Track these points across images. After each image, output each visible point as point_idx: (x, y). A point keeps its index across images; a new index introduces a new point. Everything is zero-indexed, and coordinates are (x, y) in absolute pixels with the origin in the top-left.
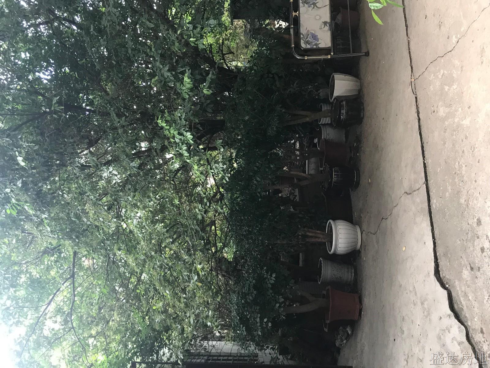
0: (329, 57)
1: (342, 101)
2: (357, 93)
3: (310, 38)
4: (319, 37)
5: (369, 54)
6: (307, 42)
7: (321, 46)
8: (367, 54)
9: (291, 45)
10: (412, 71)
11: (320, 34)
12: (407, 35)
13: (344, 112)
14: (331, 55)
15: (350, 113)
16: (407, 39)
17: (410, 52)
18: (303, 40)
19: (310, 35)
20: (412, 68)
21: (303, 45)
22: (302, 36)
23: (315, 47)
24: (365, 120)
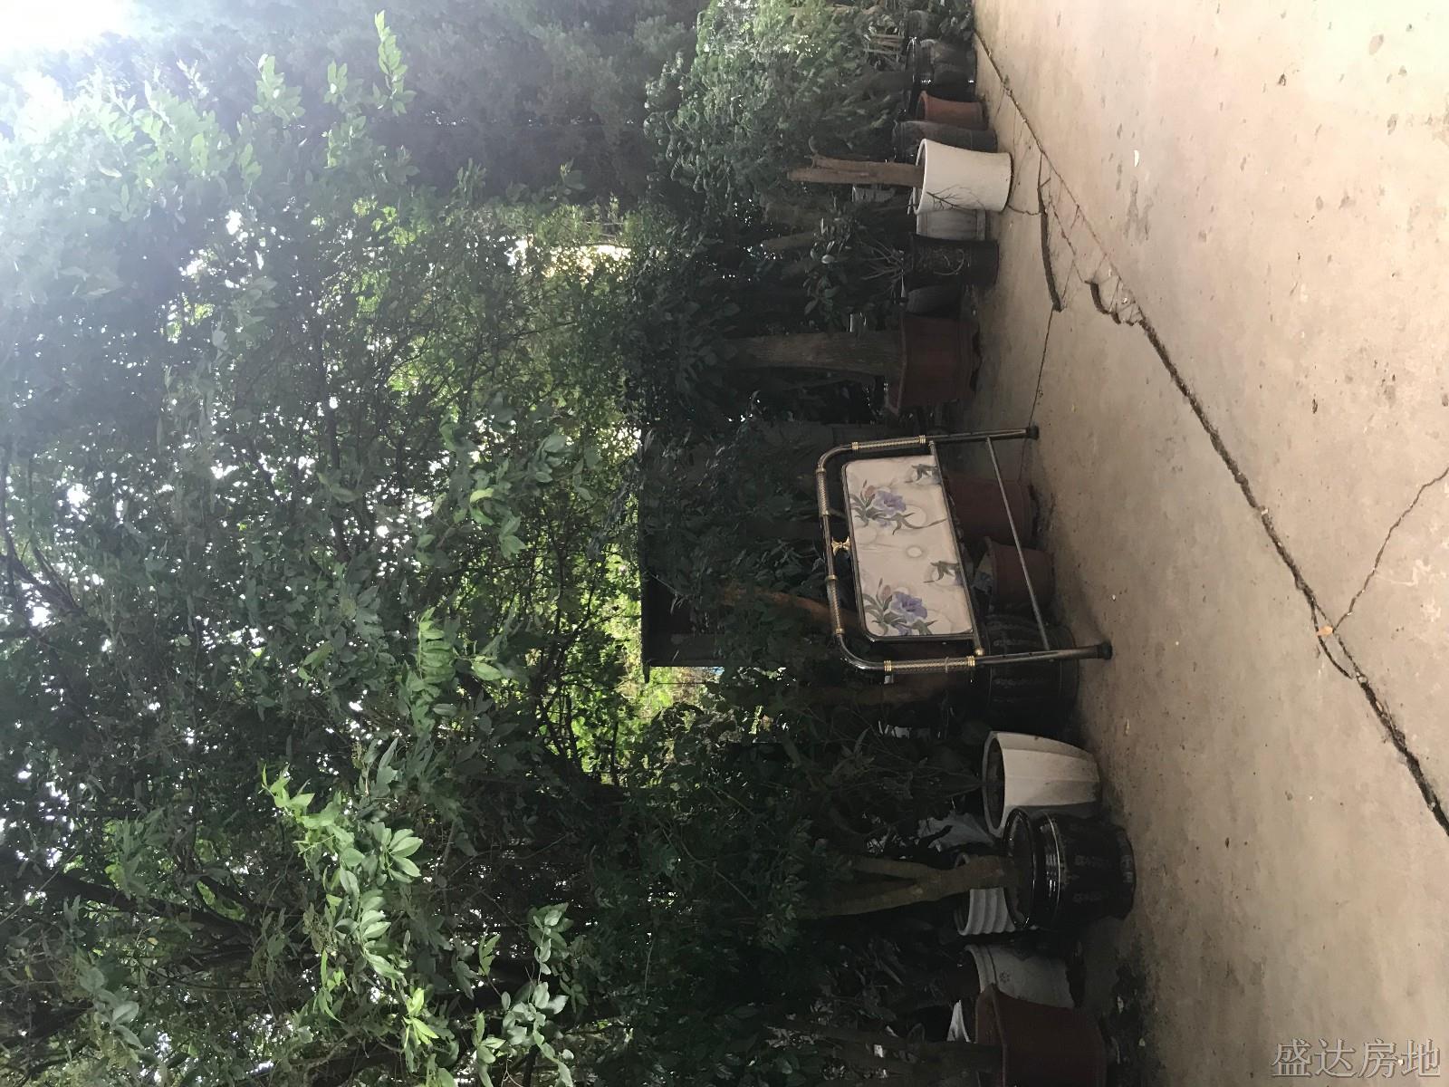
0: (971, 662)
1: (1043, 820)
2: (1093, 799)
3: (895, 607)
4: (925, 603)
5: (1110, 649)
6: (886, 620)
7: (936, 630)
8: (1106, 652)
9: (831, 629)
10: (1313, 605)
11: (926, 596)
12: (1252, 503)
13: (1055, 861)
14: (976, 655)
15: (1080, 861)
16: (1257, 516)
17: (1281, 551)
18: (872, 613)
19: (895, 600)
20: (1308, 593)
21: (874, 628)
22: (866, 603)
23: (916, 633)
24: (1144, 890)
